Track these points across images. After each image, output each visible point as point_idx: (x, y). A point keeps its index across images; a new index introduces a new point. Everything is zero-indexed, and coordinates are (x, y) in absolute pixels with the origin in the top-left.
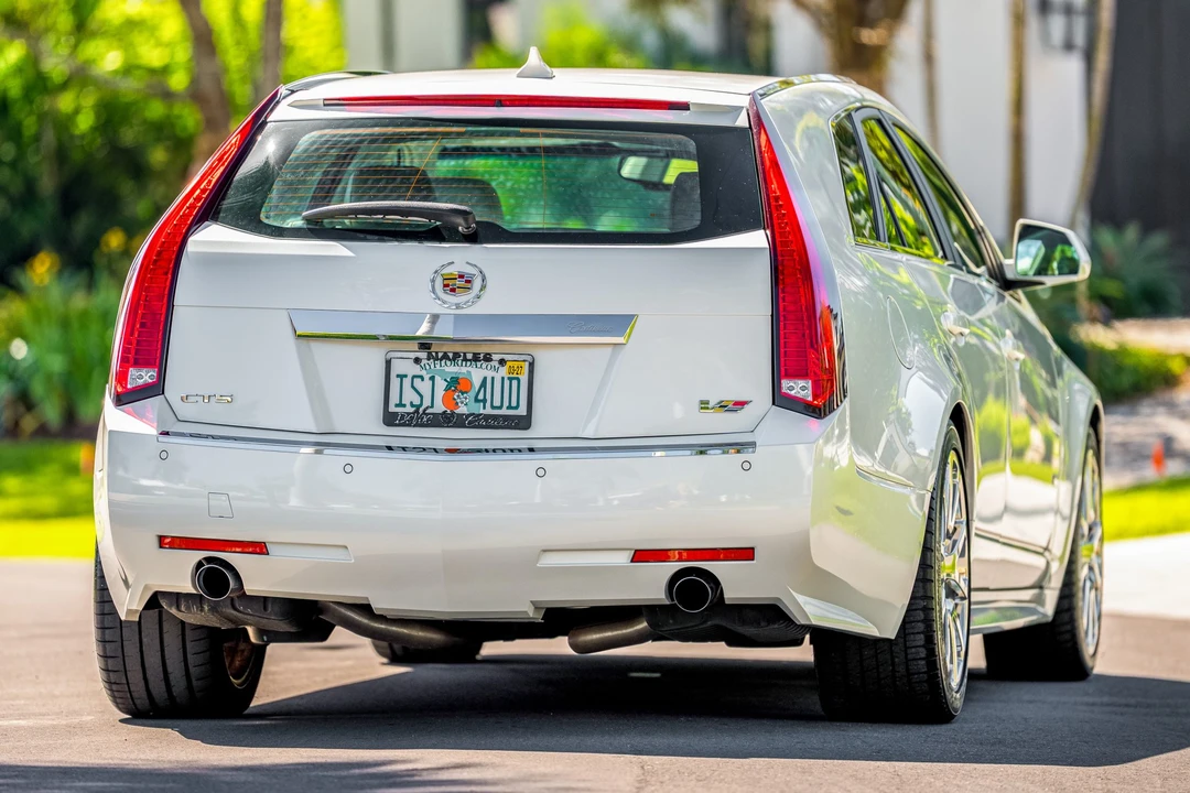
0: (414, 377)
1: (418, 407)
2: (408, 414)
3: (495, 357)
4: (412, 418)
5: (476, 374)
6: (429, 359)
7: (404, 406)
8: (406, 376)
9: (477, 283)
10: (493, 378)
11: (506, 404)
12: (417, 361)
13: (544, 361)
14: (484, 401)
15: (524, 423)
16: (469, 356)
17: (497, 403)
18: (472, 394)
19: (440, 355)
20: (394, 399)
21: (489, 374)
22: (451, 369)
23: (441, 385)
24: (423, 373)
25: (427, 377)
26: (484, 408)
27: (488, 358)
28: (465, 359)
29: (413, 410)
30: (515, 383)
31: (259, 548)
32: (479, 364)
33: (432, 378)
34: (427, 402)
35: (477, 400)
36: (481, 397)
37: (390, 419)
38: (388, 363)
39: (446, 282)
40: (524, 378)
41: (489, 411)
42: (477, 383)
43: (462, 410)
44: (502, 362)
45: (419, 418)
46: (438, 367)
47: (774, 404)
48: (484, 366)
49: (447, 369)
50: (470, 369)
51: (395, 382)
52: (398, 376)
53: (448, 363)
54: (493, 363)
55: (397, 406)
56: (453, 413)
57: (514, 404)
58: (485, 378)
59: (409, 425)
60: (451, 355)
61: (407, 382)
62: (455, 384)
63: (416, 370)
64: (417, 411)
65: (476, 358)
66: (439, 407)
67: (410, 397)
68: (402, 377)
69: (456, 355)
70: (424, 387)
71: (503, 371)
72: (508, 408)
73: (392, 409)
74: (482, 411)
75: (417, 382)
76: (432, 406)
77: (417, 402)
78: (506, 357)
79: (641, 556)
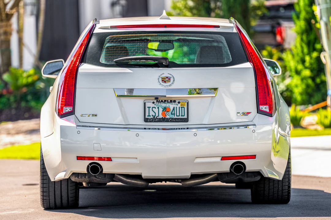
0: (153, 107)
1: (154, 116)
2: (152, 118)
3: (177, 101)
4: (153, 120)
5: (171, 106)
6: (157, 102)
7: (150, 116)
8: (150, 107)
9: (172, 80)
10: (176, 107)
11: (181, 115)
12: (153, 103)
13: (191, 102)
14: (174, 114)
15: (186, 120)
16: (169, 101)
17: (178, 114)
18: (170, 112)
19: (160, 101)
20: (147, 114)
21: (175, 106)
22: (164, 105)
23: (161, 110)
24: (155, 106)
25: (157, 107)
26: (174, 116)
27: (175, 101)
28: (168, 102)
29: (153, 117)
30: (183, 108)
31: (109, 159)
32: (172, 103)
33: (158, 108)
34: (157, 115)
35: (172, 114)
36: (173, 113)
37: (146, 120)
38: (145, 104)
39: (163, 79)
40: (186, 107)
41: (176, 117)
42: (172, 109)
43: (168, 117)
44: (179, 102)
45: (155, 120)
46: (160, 104)
47: (257, 113)
48: (174, 104)
49: (163, 105)
50: (169, 105)
51: (147, 109)
52: (148, 107)
53: (163, 103)
54: (176, 103)
55: (148, 116)
56: (165, 118)
57: (183, 115)
58: (174, 107)
59: (152, 122)
60: (164, 101)
61: (151, 109)
62: (165, 109)
63: (153, 105)
64: (154, 118)
65: (171, 101)
66: (161, 116)
67: (152, 113)
68: (149, 108)
69: (165, 101)
70: (156, 110)
71: (179, 105)
72: (181, 116)
73: (147, 117)
74: (174, 117)
75: (154, 109)
76: (159, 116)
77: (154, 115)
79: (224, 158)
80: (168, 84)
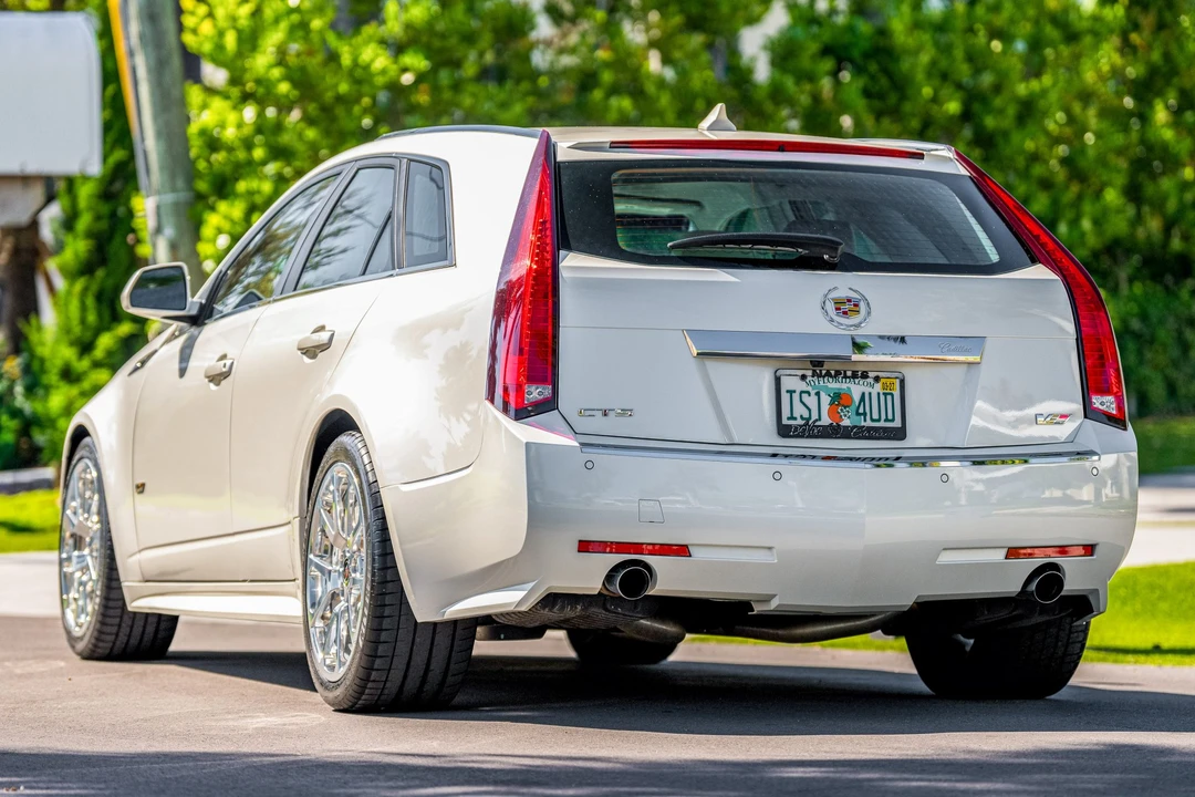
0: (802, 392)
1: (808, 420)
2: (801, 426)
3: (871, 374)
4: (804, 430)
5: (856, 389)
6: (813, 376)
7: (795, 419)
8: (795, 392)
9: (862, 305)
10: (870, 394)
11: (883, 417)
12: (803, 377)
13: (911, 376)
14: (865, 414)
15: (899, 434)
16: (849, 373)
17: (875, 416)
18: (853, 408)
19: (824, 372)
20: (786, 412)
21: (867, 390)
22: (833, 385)
23: (825, 400)
24: (809, 389)
25: (813, 393)
26: (865, 420)
27: (865, 376)
28: (845, 377)
29: (803, 422)
30: (889, 397)
31: (682, 550)
32: (857, 381)
33: (818, 394)
34: (815, 416)
35: (858, 414)
36: (861, 411)
37: (784, 431)
38: (778, 381)
39: (838, 306)
40: (897, 393)
41: (869, 423)
42: (857, 398)
43: (846, 422)
44: (877, 379)
45: (809, 430)
46: (821, 383)
47: (1086, 417)
48: (861, 382)
49: (830, 385)
50: (849, 385)
51: (785, 398)
52: (788, 391)
53: (830, 380)
54: (868, 380)
55: (789, 419)
56: (839, 425)
57: (890, 417)
58: (863, 394)
59: (802, 437)
60: (833, 372)
61: (796, 397)
62: (839, 400)
63: (802, 386)
64: (807, 424)
65: (854, 375)
66: (826, 420)
67: (799, 410)
68: (791, 392)
69: (838, 373)
70: (811, 401)
71: (878, 387)
72: (885, 421)
73: (785, 421)
74: (863, 424)
75: (805, 396)
76: (820, 419)
77: (806, 415)
78: (880, 374)
79: (1013, 553)
80: (855, 320)
